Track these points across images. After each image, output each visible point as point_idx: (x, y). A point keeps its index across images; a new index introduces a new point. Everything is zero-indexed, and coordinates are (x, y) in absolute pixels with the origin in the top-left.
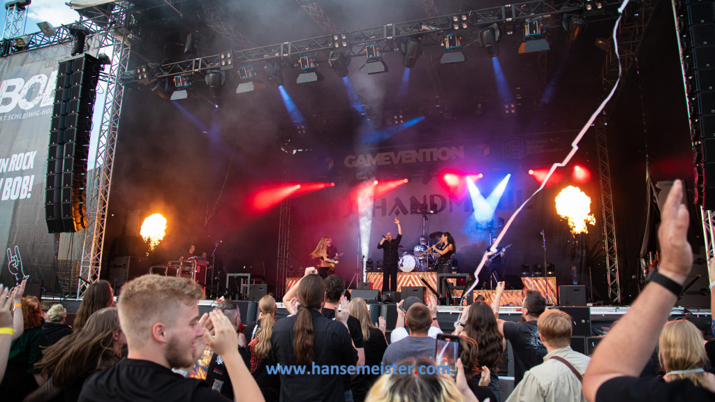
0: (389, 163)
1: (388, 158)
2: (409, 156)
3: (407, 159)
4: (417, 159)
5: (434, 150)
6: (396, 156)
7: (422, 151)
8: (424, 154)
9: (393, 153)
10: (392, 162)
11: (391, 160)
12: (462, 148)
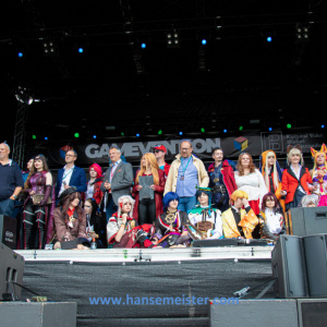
0: (137, 154)
1: (136, 149)
4: (169, 151)
6: (145, 147)
7: (173, 142)
9: (142, 143)
10: (140, 153)
11: (139, 151)
12: (218, 140)
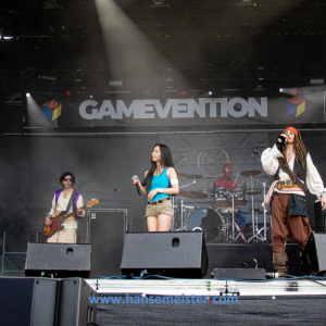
0: (152, 116)
1: (151, 109)
2: (184, 108)
3: (180, 112)
4: (196, 113)
5: (223, 101)
6: (163, 106)
7: (202, 101)
8: (208, 106)
9: (158, 101)
10: (157, 115)
11: (155, 111)
12: (264, 100)
